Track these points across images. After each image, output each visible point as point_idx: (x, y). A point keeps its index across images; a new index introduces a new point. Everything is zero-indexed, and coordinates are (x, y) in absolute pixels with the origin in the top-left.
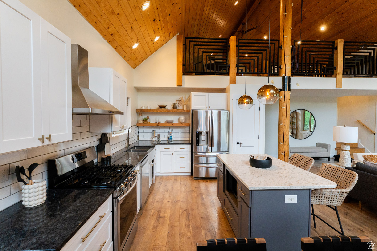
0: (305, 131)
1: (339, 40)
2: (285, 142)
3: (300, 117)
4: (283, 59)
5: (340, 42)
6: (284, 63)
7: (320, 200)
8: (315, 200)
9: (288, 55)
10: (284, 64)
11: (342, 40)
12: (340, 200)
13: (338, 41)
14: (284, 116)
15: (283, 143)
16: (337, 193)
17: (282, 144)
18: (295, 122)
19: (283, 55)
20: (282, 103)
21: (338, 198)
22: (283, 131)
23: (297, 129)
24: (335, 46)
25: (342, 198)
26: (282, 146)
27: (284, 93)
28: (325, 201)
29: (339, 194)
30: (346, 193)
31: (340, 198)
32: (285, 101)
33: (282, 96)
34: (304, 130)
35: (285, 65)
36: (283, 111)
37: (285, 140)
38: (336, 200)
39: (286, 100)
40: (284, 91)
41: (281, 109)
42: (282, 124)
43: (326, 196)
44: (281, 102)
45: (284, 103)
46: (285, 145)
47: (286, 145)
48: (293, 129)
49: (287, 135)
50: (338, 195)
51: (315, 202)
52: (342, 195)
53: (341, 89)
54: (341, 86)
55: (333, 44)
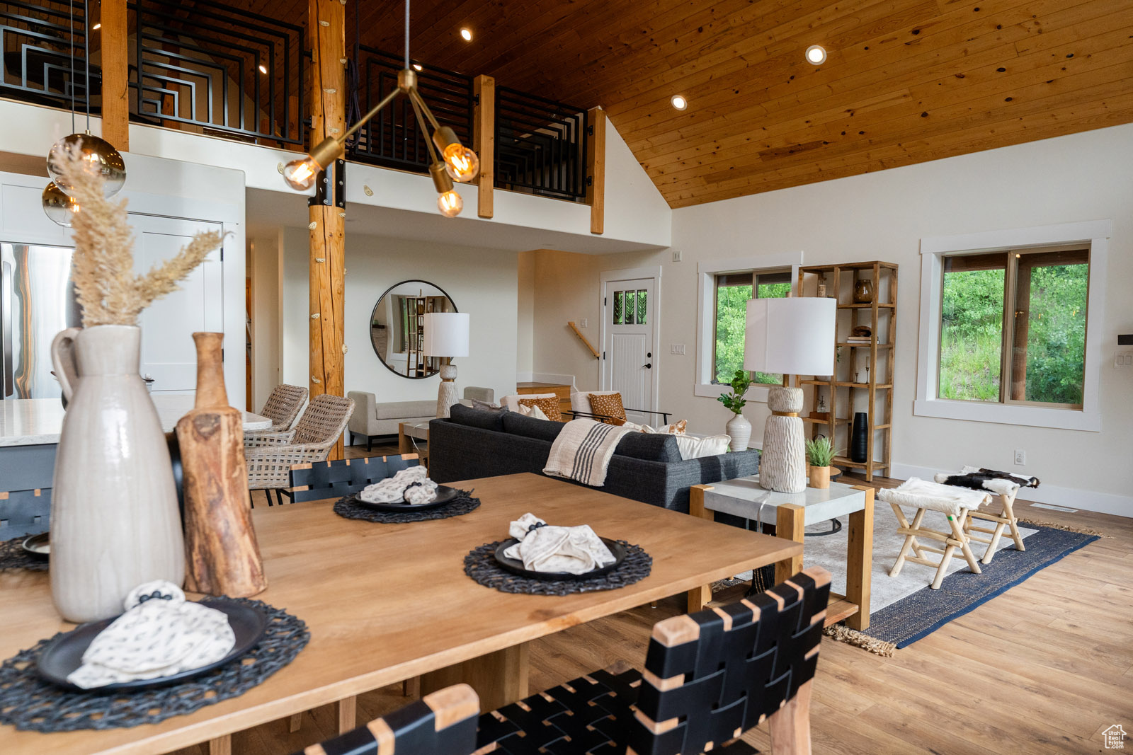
1: (484, 78)
2: (328, 374)
4: (317, 97)
5: (485, 83)
6: (320, 112)
9: (333, 88)
10: (321, 116)
11: (491, 80)
13: (480, 81)
14: (324, 288)
15: (320, 379)
17: (319, 381)
19: (316, 82)
20: (317, 246)
22: (320, 338)
24: (475, 93)
26: (319, 389)
27: (323, 212)
32: (326, 238)
33: (315, 223)
35: (322, 118)
36: (321, 271)
37: (328, 368)
39: (327, 235)
40: (321, 206)
41: (313, 265)
42: (317, 316)
44: (315, 241)
45: (323, 246)
46: (328, 384)
47: (333, 385)
49: (334, 352)
53: (492, 220)
54: (491, 212)
55: (470, 87)
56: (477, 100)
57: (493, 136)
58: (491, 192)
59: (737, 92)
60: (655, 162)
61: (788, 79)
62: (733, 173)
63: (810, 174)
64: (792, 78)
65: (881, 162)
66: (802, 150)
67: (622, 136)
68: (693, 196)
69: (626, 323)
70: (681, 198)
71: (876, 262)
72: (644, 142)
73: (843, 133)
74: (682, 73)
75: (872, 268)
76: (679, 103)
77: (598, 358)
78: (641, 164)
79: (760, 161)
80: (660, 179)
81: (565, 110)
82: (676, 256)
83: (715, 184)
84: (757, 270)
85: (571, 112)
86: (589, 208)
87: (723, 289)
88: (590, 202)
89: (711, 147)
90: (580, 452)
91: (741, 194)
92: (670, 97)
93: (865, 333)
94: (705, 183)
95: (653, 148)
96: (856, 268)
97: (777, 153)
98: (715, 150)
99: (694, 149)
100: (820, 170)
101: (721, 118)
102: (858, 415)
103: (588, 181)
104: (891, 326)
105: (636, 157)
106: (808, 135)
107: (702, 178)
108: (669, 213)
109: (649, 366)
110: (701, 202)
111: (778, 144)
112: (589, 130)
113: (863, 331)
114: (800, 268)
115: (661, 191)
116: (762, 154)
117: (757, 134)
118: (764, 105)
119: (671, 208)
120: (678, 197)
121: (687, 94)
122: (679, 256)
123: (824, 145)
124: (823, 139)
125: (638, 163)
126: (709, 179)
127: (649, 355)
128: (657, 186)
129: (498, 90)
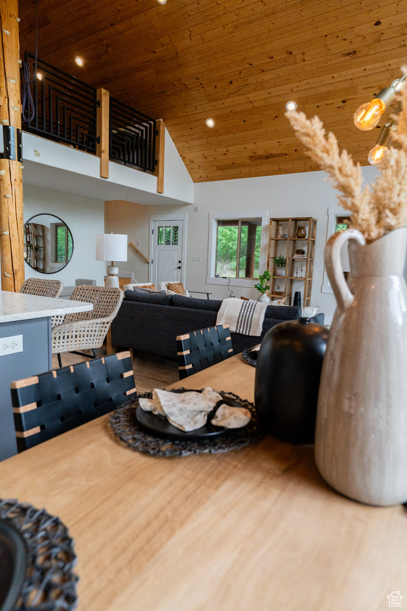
0: (58, 262)
1: (102, 89)
3: (49, 237)
5: (104, 94)
7: (70, 343)
8: (61, 344)
9: (13, 78)
11: (107, 93)
12: (100, 338)
16: (95, 325)
18: (41, 245)
20: (5, 187)
21: (96, 333)
23: (44, 259)
24: (98, 99)
25: (103, 333)
27: (9, 164)
28: (78, 342)
29: (98, 327)
30: (107, 323)
31: (99, 333)
32: (12, 181)
33: (4, 171)
34: (56, 261)
38: (94, 338)
39: (13, 179)
40: (8, 160)
43: (78, 334)
45: (10, 187)
48: (37, 260)
50: (97, 329)
51: (61, 348)
52: (102, 327)
53: (108, 180)
54: (108, 175)
55: (95, 95)
56: (99, 104)
57: (108, 128)
58: (108, 162)
59: (244, 121)
60: (190, 155)
61: (274, 117)
62: (233, 166)
63: (274, 170)
64: (276, 117)
65: (311, 167)
66: (273, 157)
67: (172, 138)
68: (207, 177)
69: (165, 244)
70: (200, 177)
71: (311, 218)
72: (185, 143)
73: (296, 150)
74: (215, 106)
75: (309, 220)
76: (210, 123)
77: (148, 263)
78: (181, 156)
79: (249, 160)
80: (190, 166)
81: (143, 118)
82: (196, 209)
83: (222, 171)
84: (242, 219)
85: (147, 120)
86: (156, 178)
87: (220, 228)
88: (157, 175)
89: (224, 150)
90: (241, 317)
91: (235, 178)
92: (205, 119)
93: (301, 253)
94: (216, 170)
95: (189, 148)
96: (296, 220)
97: (260, 157)
98: (225, 152)
99: (213, 150)
100: (280, 169)
101: (232, 135)
102: (297, 293)
103: (156, 162)
104: (313, 250)
105: (178, 151)
106: (278, 149)
107: (215, 168)
108: (192, 185)
109: (179, 268)
110: (212, 180)
111: (261, 152)
112: (157, 133)
113: (301, 252)
114: (271, 219)
115: (189, 172)
116: (251, 157)
117: (251, 146)
118: (258, 130)
119: (194, 182)
120: (199, 177)
121: (216, 119)
122: (198, 209)
123: (285, 156)
124: (284, 152)
125: (179, 155)
126: (219, 168)
127: (180, 262)
128: (188, 169)
129: (111, 99)
